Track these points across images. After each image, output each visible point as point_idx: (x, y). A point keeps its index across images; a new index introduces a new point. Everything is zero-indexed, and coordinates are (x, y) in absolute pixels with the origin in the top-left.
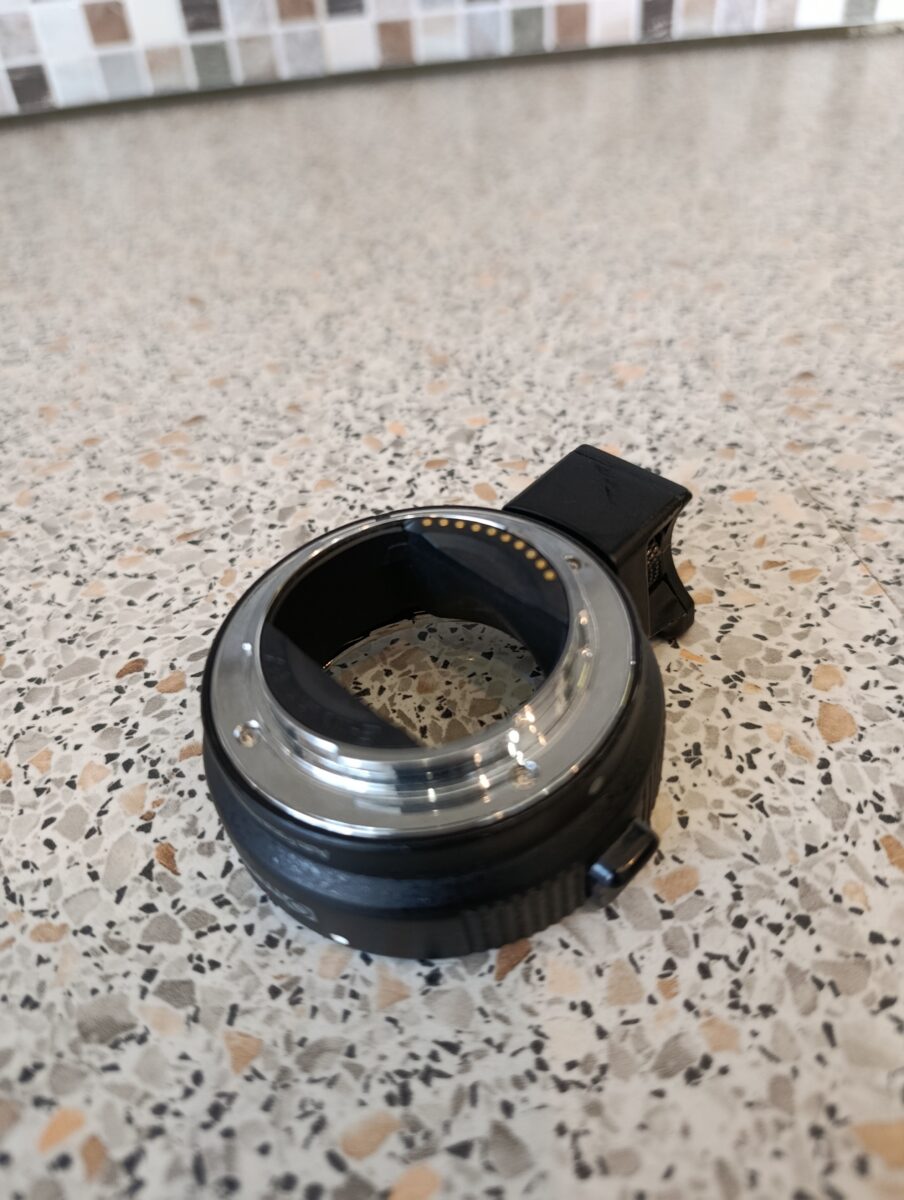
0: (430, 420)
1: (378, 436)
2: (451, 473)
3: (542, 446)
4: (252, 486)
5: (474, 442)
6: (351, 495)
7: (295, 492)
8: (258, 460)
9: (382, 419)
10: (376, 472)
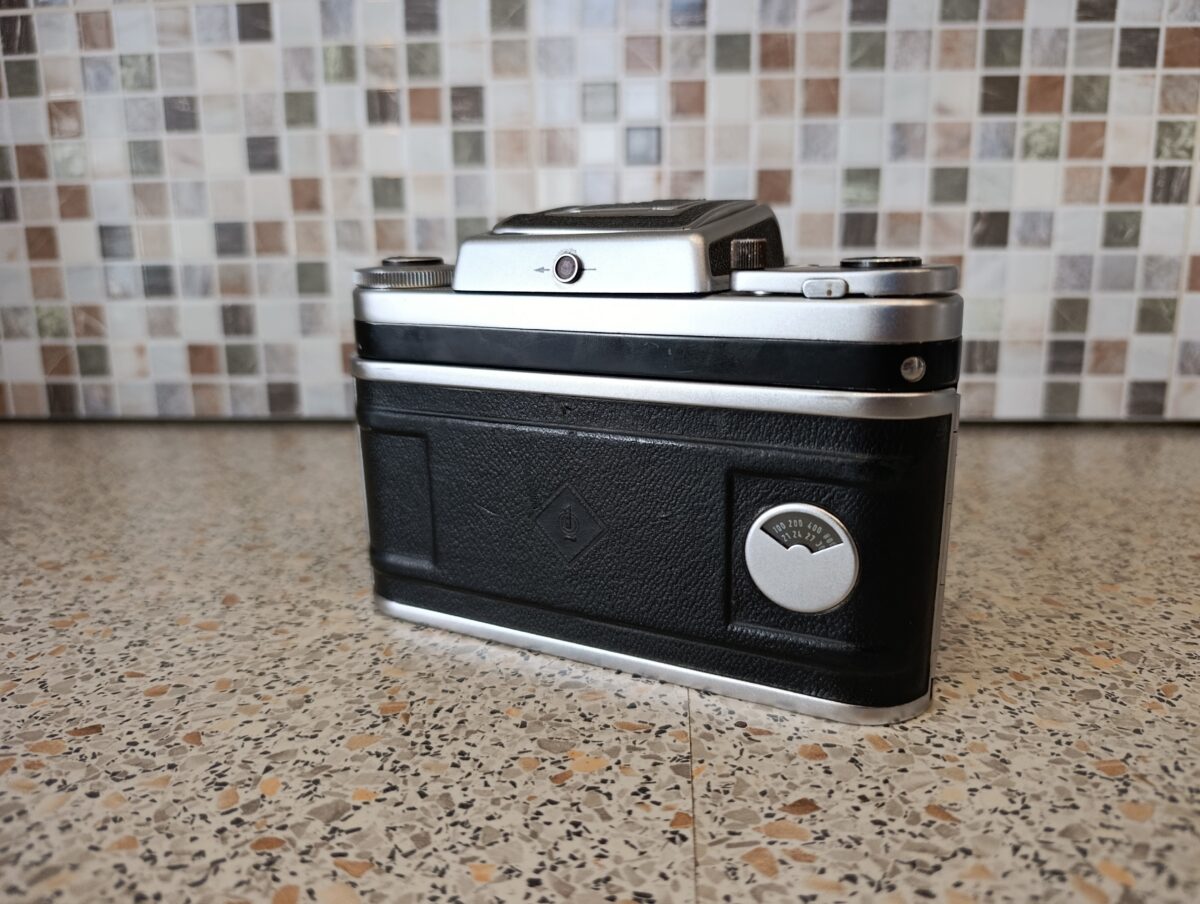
0: (317, 782)
1: (240, 792)
2: (270, 863)
3: (407, 846)
4: (52, 829)
5: (337, 824)
6: (135, 865)
7: (88, 844)
8: (93, 795)
9: (268, 769)
10: (193, 839)
